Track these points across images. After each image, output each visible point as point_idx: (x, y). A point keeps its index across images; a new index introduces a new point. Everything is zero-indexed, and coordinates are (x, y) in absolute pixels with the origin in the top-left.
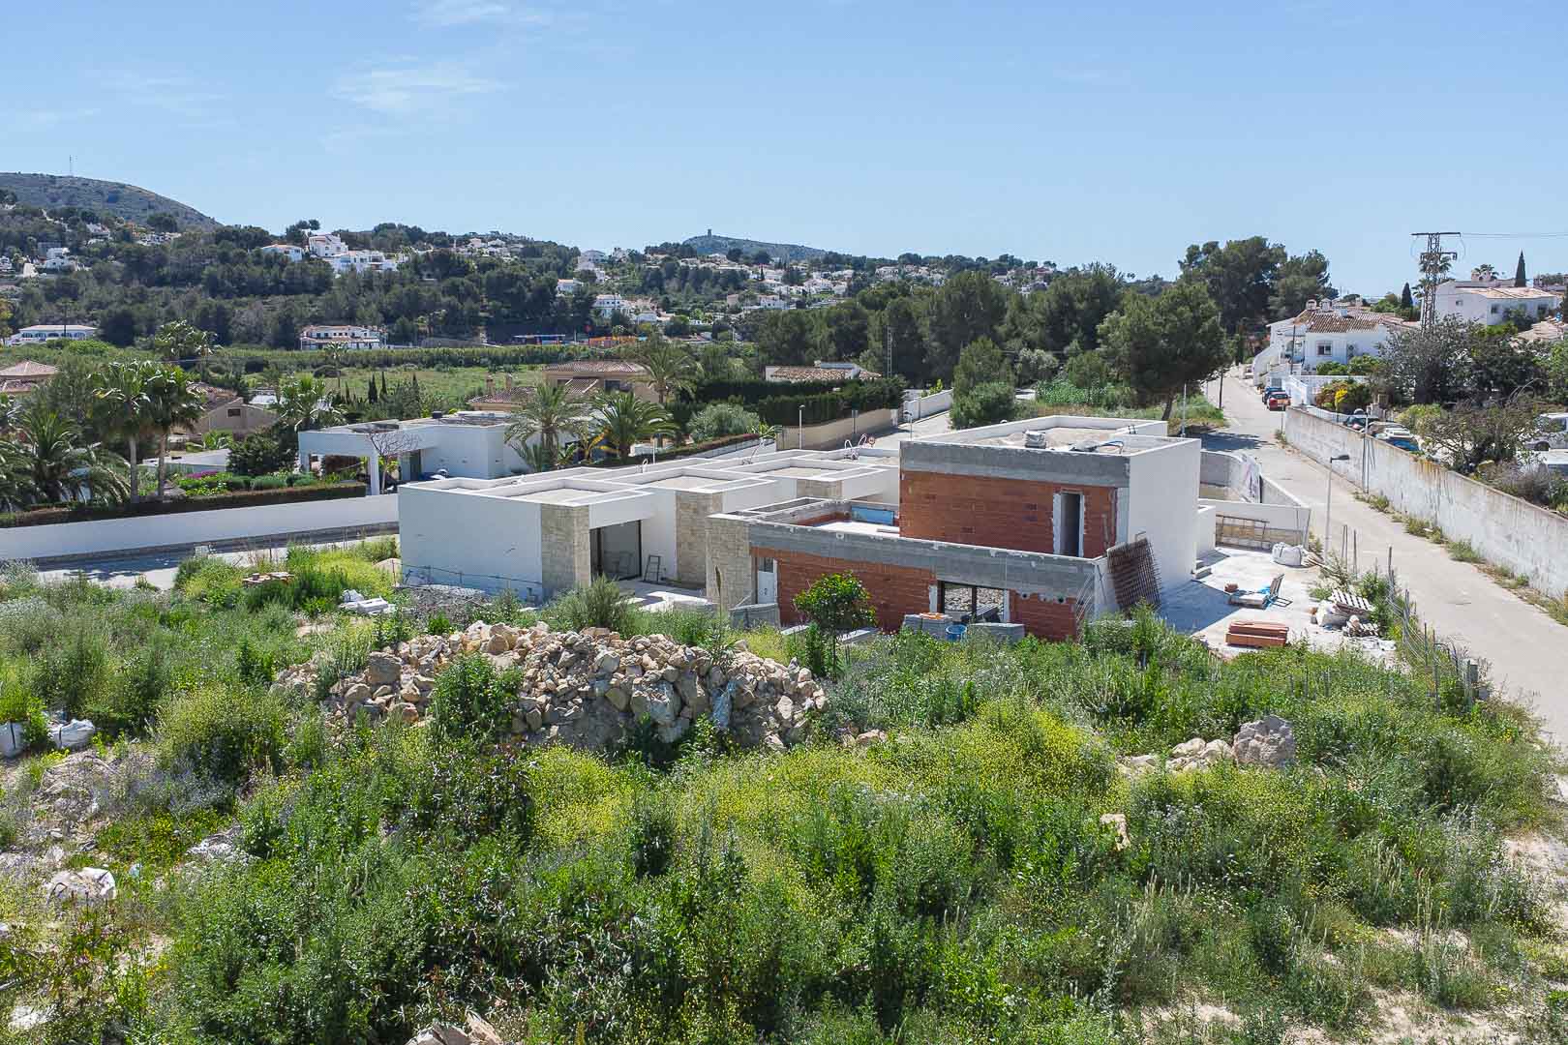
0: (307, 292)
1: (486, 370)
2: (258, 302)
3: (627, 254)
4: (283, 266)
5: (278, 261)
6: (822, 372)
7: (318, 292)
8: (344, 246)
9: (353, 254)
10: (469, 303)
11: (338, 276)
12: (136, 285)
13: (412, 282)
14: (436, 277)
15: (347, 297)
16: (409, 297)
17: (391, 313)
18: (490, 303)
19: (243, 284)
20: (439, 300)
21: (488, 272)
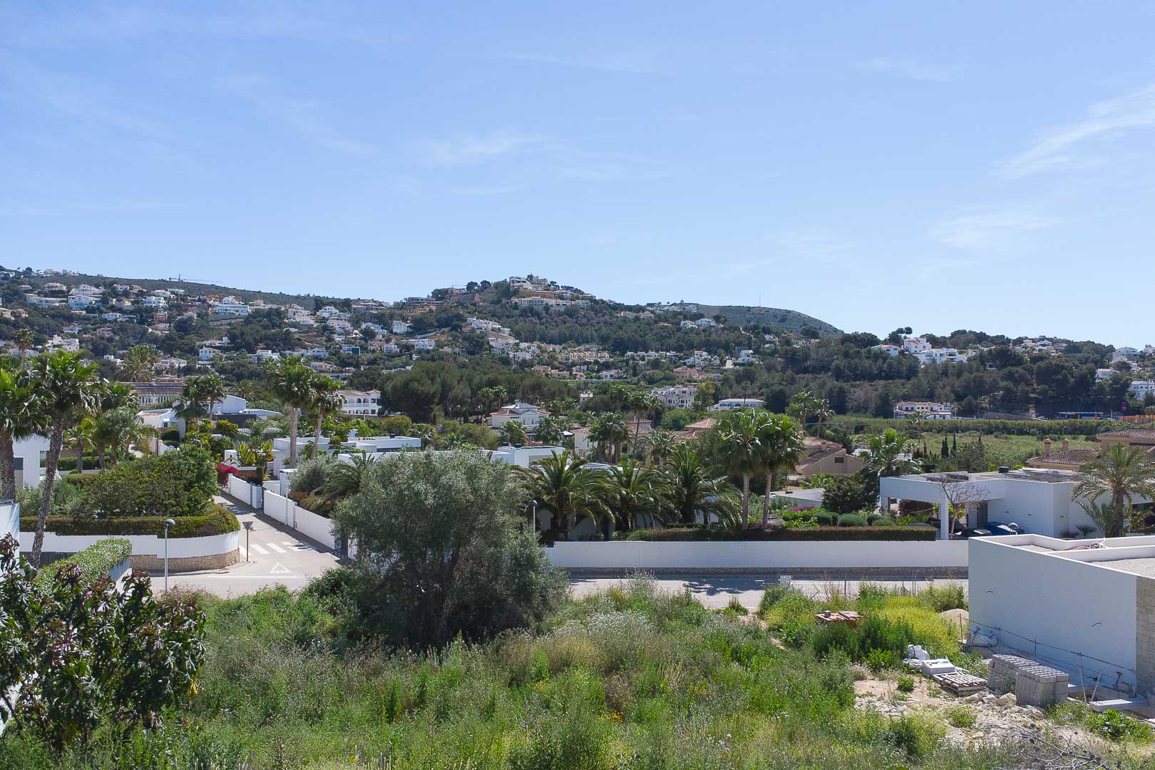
0: (900, 377)
1: (1035, 438)
2: (866, 384)
4: (885, 359)
5: (883, 356)
7: (909, 379)
8: (929, 345)
9: (934, 351)
10: (1022, 387)
11: (923, 366)
12: (789, 372)
13: (978, 371)
14: (997, 367)
15: (929, 382)
16: (975, 382)
17: (961, 393)
18: (1039, 387)
19: (858, 372)
20: (998, 384)
21: (1039, 363)
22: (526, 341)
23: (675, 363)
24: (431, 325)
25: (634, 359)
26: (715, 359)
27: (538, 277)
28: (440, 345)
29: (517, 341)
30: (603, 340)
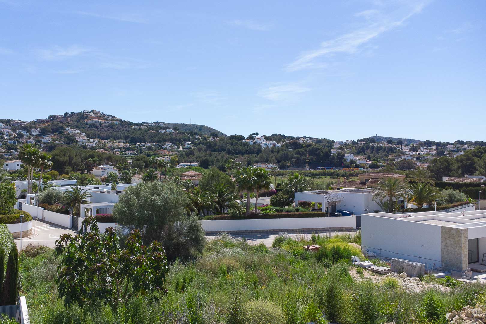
0: (254, 153)
2: (241, 156)
3: (351, 142)
4: (248, 146)
5: (246, 144)
7: (258, 154)
8: (265, 140)
9: (268, 142)
10: (303, 157)
11: (263, 149)
12: (208, 152)
13: (285, 150)
14: (293, 149)
15: (266, 155)
16: (285, 155)
17: (279, 160)
18: (310, 157)
19: (237, 151)
20: (294, 156)
21: (309, 147)
22: (92, 138)
23: (158, 148)
24: (49, 131)
25: (140, 146)
26: (175, 146)
27: (96, 111)
28: (54, 140)
29: (89, 138)
30: (126, 138)
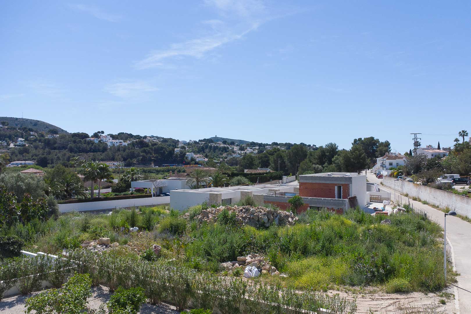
0: (100, 151)
1: (155, 174)
2: (85, 155)
3: (193, 142)
4: (93, 144)
5: (91, 143)
6: (260, 170)
7: (103, 152)
8: (111, 138)
9: (114, 141)
10: (149, 155)
11: (109, 147)
12: (47, 149)
13: (132, 149)
14: (139, 147)
15: (112, 153)
16: (131, 153)
17: (125, 158)
18: (155, 155)
19: (81, 149)
20: (140, 154)
21: (155, 146)
